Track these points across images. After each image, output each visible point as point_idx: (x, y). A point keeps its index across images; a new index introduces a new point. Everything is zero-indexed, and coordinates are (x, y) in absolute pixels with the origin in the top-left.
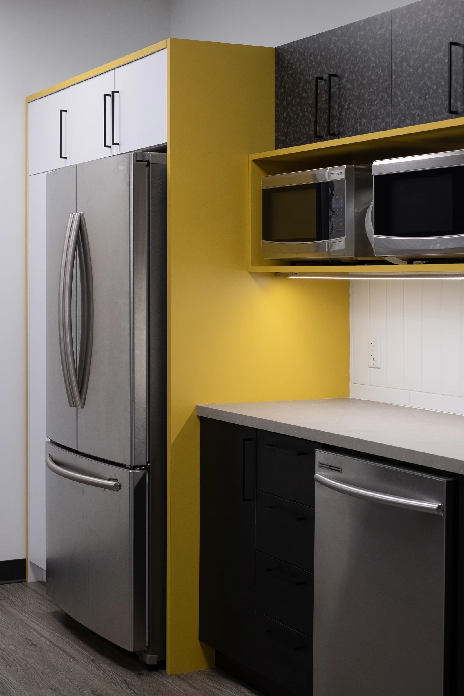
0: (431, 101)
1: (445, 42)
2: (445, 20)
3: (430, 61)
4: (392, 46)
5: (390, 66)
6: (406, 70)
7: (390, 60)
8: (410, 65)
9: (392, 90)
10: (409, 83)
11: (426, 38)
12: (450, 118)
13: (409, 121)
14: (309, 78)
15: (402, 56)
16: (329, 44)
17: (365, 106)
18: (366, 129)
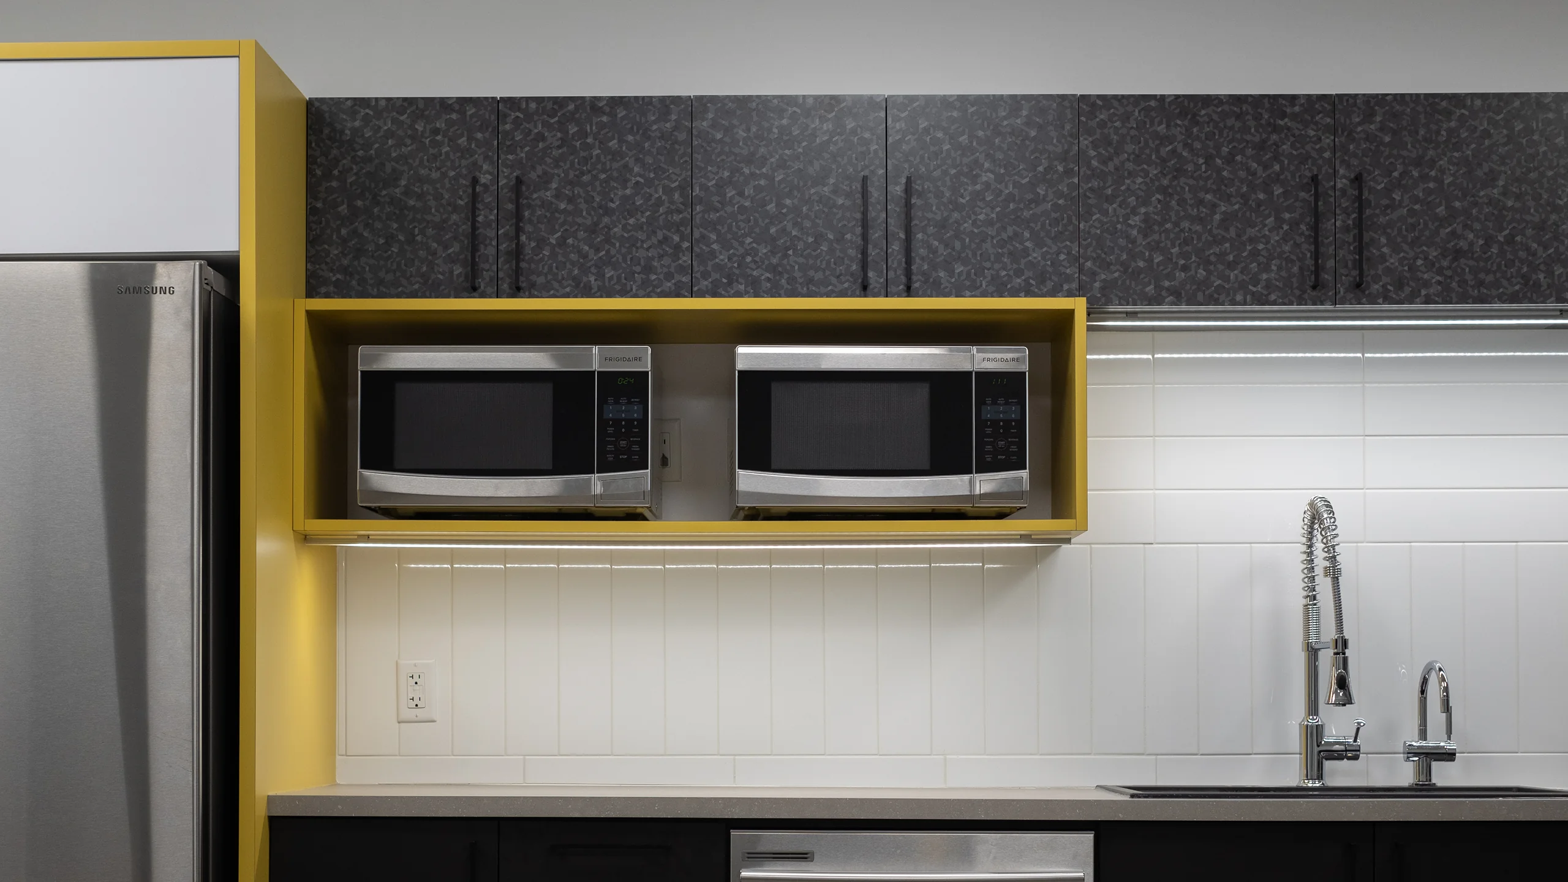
0: (801, 260)
1: (837, 172)
2: (837, 138)
3: (796, 196)
4: (695, 155)
5: (689, 189)
6: (734, 202)
7: (689, 179)
8: (744, 194)
9: (695, 229)
10: (742, 225)
11: (786, 158)
12: (849, 293)
13: (742, 287)
14: (429, 175)
15: (721, 178)
16: (496, 122)
17: (615, 248)
18: (618, 287)
